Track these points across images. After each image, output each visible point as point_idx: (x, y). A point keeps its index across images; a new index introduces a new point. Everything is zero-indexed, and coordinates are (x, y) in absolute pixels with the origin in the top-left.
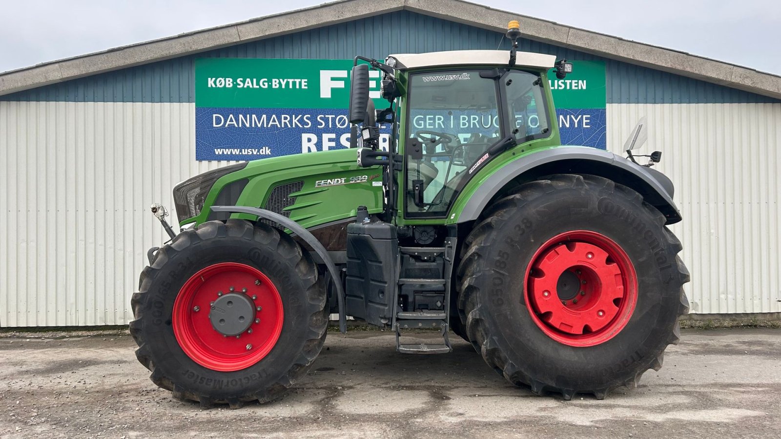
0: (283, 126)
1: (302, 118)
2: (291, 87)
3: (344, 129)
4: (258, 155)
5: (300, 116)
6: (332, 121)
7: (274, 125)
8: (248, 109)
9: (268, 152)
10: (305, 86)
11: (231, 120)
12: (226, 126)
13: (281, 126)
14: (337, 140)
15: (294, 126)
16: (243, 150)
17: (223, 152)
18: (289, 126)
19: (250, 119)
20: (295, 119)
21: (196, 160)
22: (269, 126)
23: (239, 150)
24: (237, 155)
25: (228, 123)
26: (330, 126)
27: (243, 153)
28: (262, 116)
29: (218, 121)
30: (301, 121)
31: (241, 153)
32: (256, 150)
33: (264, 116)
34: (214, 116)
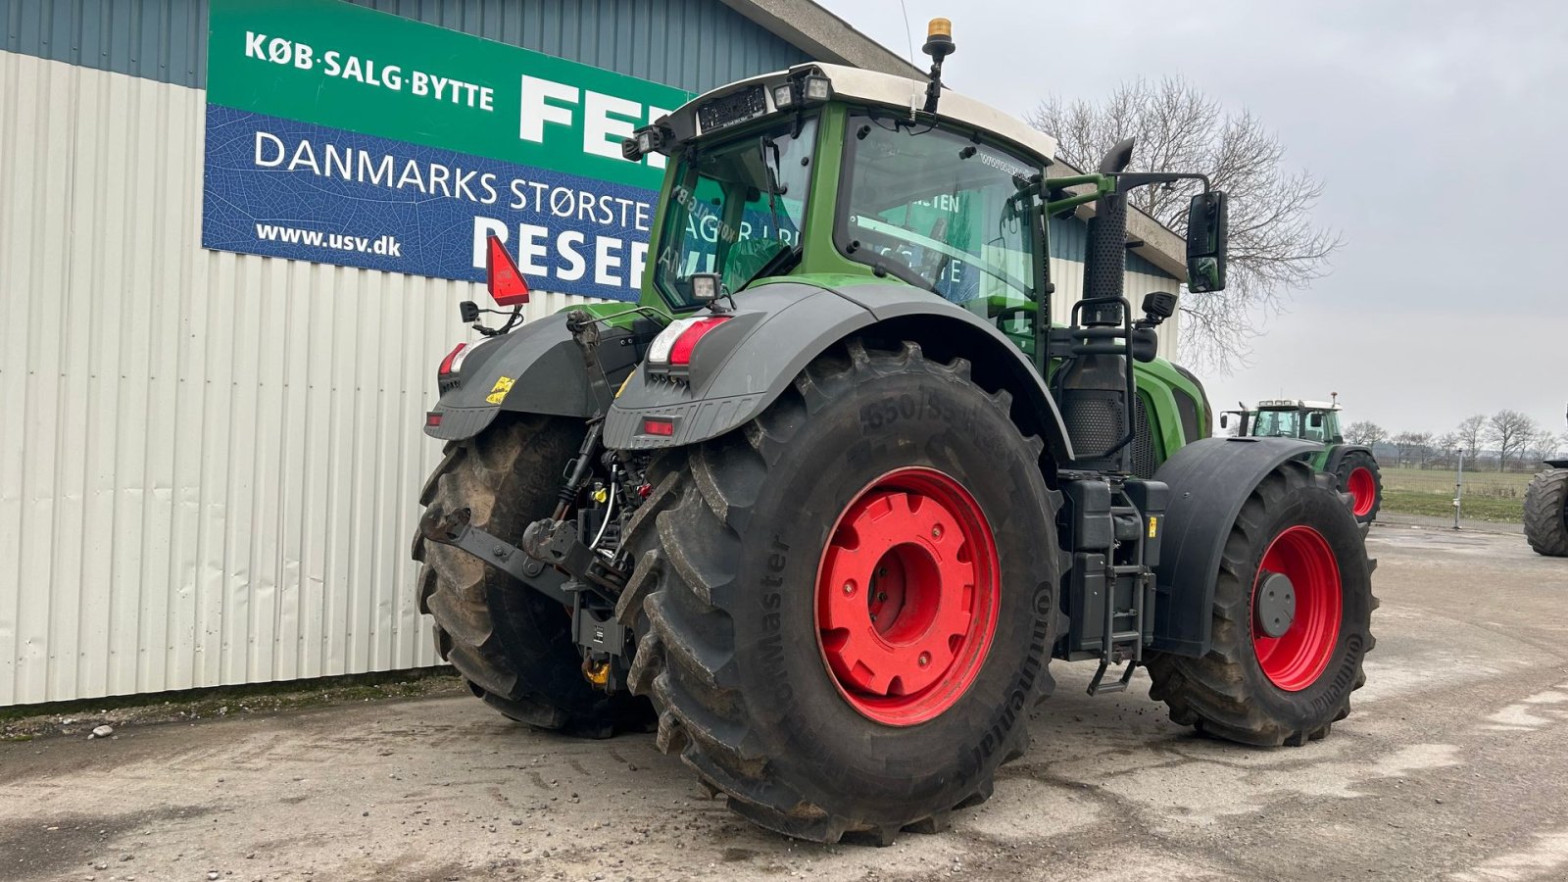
0: (432, 191)
1: (477, 179)
2: (455, 99)
3: (566, 219)
4: (368, 254)
5: (473, 173)
6: (542, 198)
7: (412, 184)
8: (350, 134)
9: (394, 250)
10: (488, 103)
11: (304, 153)
12: (291, 167)
13: (428, 190)
14: (550, 242)
15: (457, 195)
16: (332, 237)
17: (279, 235)
18: (447, 194)
19: (352, 162)
20: (462, 178)
21: (204, 246)
22: (400, 186)
23: (320, 235)
24: (316, 247)
25: (296, 160)
26: (538, 209)
27: (332, 245)
28: (383, 158)
29: (270, 152)
30: (474, 185)
31: (325, 245)
32: (366, 241)
33: (389, 159)
34: (260, 135)
